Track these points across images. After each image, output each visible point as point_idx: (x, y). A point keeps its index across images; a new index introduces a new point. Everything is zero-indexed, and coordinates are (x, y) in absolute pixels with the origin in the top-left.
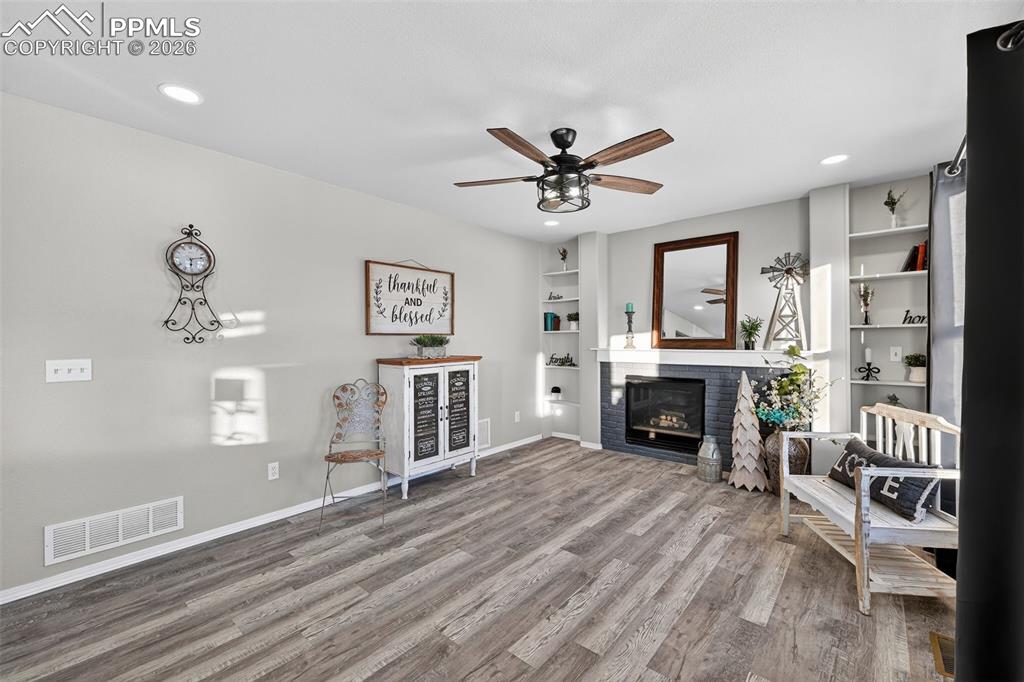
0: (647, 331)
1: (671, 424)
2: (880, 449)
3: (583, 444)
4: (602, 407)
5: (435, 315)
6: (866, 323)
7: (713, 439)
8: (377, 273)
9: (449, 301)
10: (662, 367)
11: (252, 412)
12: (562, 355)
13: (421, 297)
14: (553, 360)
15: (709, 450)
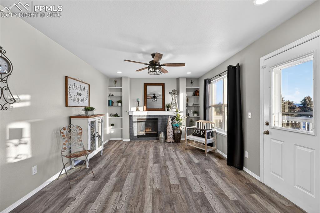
0: (142, 106)
1: (149, 130)
2: (200, 128)
3: (124, 140)
4: (130, 128)
5: (85, 99)
6: (188, 105)
7: (163, 133)
8: (70, 82)
9: (88, 94)
10: (148, 116)
11: (26, 143)
12: (114, 114)
13: (81, 92)
14: (111, 115)
15: (162, 135)
